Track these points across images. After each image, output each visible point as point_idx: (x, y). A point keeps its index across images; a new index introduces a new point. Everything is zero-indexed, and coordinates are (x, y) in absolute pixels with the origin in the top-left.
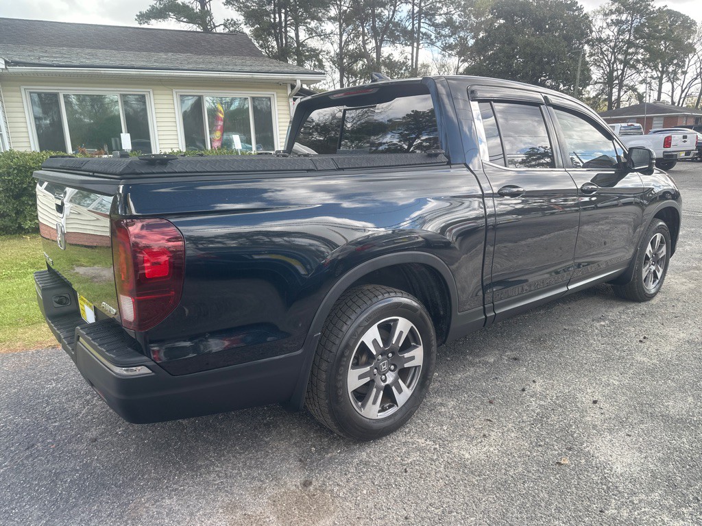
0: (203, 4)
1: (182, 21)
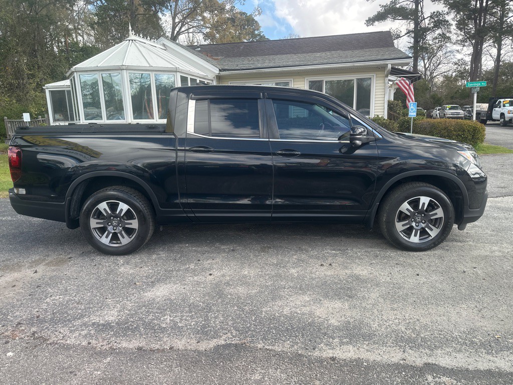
0: (417, 3)
1: (398, 19)
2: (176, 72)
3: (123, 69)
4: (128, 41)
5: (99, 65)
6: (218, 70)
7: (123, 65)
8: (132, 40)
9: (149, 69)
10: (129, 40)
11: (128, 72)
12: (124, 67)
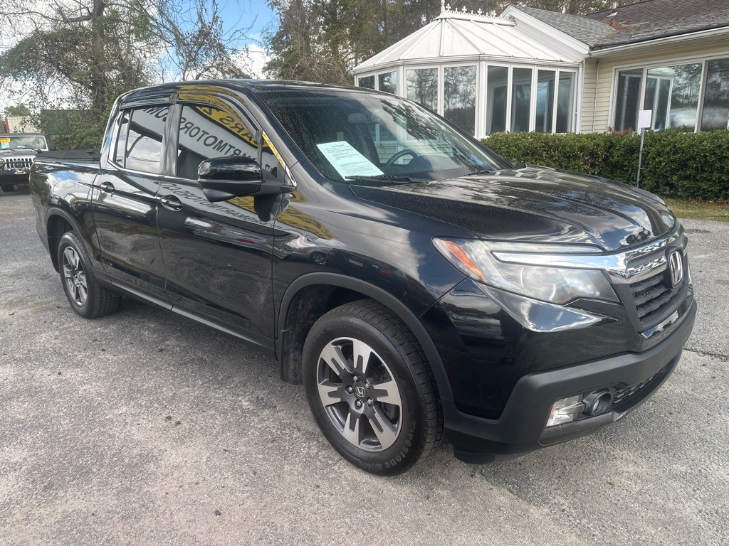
2: (479, 60)
3: (399, 65)
4: (440, 20)
5: (376, 63)
6: (588, 48)
7: (399, 60)
8: (445, 19)
9: (439, 60)
10: (442, 19)
11: (406, 68)
12: (400, 63)
